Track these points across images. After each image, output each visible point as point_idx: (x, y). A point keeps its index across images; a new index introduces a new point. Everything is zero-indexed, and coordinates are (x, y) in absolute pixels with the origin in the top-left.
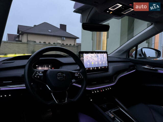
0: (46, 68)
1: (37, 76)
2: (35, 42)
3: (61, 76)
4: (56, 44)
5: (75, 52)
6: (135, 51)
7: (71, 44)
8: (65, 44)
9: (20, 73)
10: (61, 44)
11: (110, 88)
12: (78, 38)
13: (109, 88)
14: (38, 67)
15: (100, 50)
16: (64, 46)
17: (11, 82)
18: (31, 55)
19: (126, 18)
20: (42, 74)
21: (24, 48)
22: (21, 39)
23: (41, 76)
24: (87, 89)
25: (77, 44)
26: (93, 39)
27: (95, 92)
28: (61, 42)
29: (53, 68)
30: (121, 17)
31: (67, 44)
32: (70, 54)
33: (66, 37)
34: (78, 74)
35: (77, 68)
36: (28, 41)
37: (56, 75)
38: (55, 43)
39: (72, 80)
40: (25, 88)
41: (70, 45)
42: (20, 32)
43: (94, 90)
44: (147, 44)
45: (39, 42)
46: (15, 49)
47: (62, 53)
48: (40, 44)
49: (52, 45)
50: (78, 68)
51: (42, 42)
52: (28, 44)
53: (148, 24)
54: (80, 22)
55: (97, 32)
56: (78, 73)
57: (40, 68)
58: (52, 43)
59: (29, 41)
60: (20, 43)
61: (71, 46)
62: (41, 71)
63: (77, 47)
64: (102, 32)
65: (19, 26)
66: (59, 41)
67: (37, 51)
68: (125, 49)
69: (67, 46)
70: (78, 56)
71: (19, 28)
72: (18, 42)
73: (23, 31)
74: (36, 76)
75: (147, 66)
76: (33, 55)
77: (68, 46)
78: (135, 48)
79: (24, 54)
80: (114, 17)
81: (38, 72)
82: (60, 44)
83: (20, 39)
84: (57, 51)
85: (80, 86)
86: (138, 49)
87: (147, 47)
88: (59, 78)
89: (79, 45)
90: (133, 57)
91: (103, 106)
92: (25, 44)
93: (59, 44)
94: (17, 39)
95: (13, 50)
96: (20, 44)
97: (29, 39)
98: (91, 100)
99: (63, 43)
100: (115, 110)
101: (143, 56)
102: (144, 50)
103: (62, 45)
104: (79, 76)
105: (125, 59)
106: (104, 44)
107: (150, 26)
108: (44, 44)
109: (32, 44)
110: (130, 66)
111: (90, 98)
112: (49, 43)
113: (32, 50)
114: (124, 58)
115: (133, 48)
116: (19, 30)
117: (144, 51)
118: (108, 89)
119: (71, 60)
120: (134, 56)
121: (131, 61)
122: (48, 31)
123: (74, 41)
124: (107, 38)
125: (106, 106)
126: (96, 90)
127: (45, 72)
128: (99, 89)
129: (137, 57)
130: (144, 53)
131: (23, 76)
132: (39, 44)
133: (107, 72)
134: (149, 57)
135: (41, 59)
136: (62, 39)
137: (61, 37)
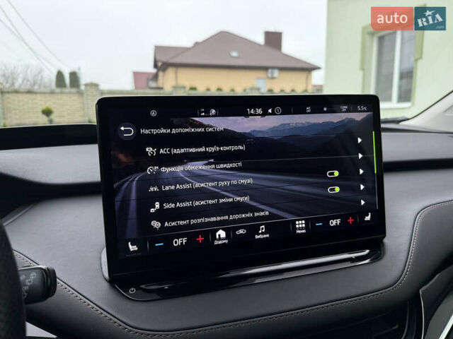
2: (194, 89)
7: (296, 89)
8: (277, 90)
12: (318, 68)
22: (163, 84)
33: (282, 69)
41: (293, 90)
42: (160, 64)
45: (205, 89)
51: (214, 88)
73: (165, 61)
83: (160, 83)
99: (269, 86)
112: (232, 90)
122: (230, 55)
123: (305, 80)
136: (270, 76)
137: (266, 69)
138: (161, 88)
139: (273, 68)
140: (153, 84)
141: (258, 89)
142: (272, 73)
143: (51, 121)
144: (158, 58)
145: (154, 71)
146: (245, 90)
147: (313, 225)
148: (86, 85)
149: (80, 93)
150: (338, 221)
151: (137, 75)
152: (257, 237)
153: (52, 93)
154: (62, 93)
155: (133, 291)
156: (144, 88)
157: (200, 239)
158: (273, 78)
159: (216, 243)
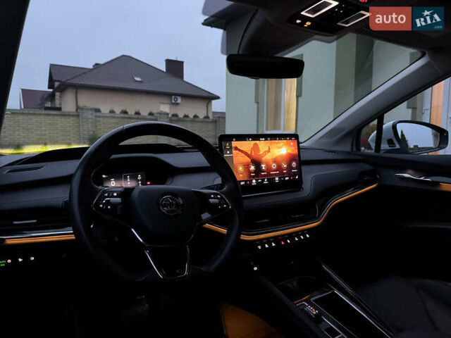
0: (129, 183)
1: (104, 204)
2: (98, 110)
3: (171, 204)
4: (155, 115)
5: (210, 137)
6: (375, 132)
7: (198, 115)
8: (181, 116)
9: (58, 196)
10: (170, 116)
11: (308, 236)
12: (218, 98)
13: (305, 236)
14: (108, 179)
15: (280, 129)
16: (179, 120)
17: (35, 221)
18: (87, 148)
19: (350, 39)
20: (119, 200)
21: (70, 127)
22: (60, 104)
23: (115, 205)
24: (243, 237)
25: (214, 113)
26: (260, 101)
27: (267, 246)
28: (170, 108)
29: (149, 183)
30: (335, 37)
31: (186, 116)
32: (196, 142)
33: (184, 96)
34: (218, 198)
35: (214, 181)
36: (78, 108)
37: (158, 200)
38: (154, 112)
39: (202, 215)
40: (73, 237)
41: (196, 116)
43: (261, 242)
44: (410, 110)
45: (108, 111)
46: (45, 131)
47: (173, 142)
48: (111, 117)
49: (145, 119)
50: (219, 181)
51: (118, 111)
52: (78, 116)
53: (412, 55)
54: (222, 52)
55: (270, 80)
56: (218, 194)
57: (113, 184)
58: (144, 113)
59: (82, 109)
60: (57, 115)
61: (197, 119)
62: (115, 192)
63: (215, 122)
64: (283, 80)
65: (53, 67)
66: (165, 108)
67: (104, 135)
68: (349, 127)
69: (188, 121)
70: (217, 147)
71: (52, 71)
72: (51, 112)
73: (63, 80)
74: (101, 206)
75: (410, 171)
76: (92, 147)
77: (189, 119)
78: (375, 122)
79: (69, 144)
80: (316, 36)
81: (106, 195)
82: (168, 114)
83: (57, 103)
84: (159, 136)
85: (224, 231)
86: (384, 126)
87: (410, 119)
88: (165, 210)
89: (219, 117)
90: (370, 148)
91: (289, 285)
92: (71, 118)
93: (166, 116)
94: (48, 104)
95: (37, 135)
96: (56, 118)
97: (81, 104)
98: (255, 269)
99: (174, 112)
100: (320, 294)
101: (398, 146)
102: (400, 127)
103: (174, 118)
104: (219, 204)
105: (349, 153)
106: (288, 112)
107: (418, 60)
108: (122, 115)
109: (90, 117)
110: (363, 174)
111: (252, 264)
112: (138, 113)
113: (92, 133)
114: (345, 153)
115: (371, 124)
116: (54, 78)
117: (402, 132)
118: (302, 237)
119: (198, 159)
120: (373, 145)
121: (365, 159)
122: (134, 79)
123: (205, 107)
124: (298, 97)
125: (295, 284)
126: (268, 240)
127: (126, 193)
128: (276, 239)
129: (382, 148)
130: (403, 135)
131: (68, 205)
132: (108, 117)
133: (299, 190)
134: (416, 146)
135: (114, 156)
136: (173, 101)
137: (169, 95)
139: (176, 95)
142: (176, 99)
145: (49, 90)
158: (176, 104)
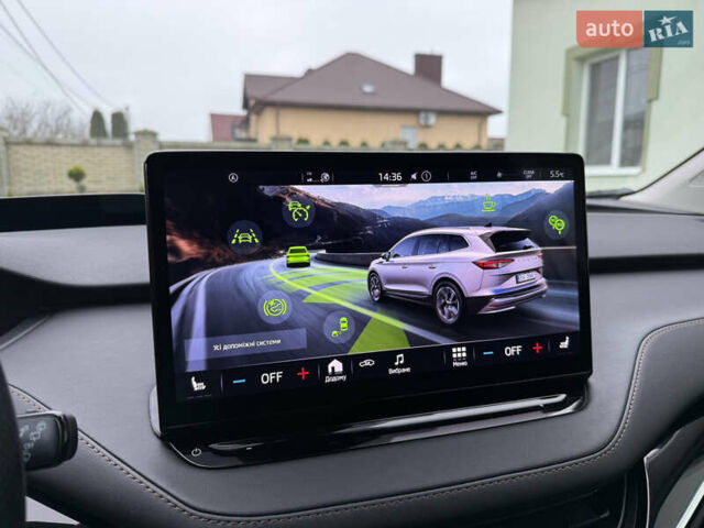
7: (461, 143)
8: (433, 145)
12: (498, 112)
22: (256, 133)
28: (417, 135)
31: (441, 146)
41: (458, 146)
42: (252, 103)
45: (321, 142)
51: (335, 142)
65: (250, 79)
83: (252, 132)
89: (497, 146)
99: (421, 139)
112: (365, 144)
122: (362, 90)
123: (476, 130)
136: (422, 123)
137: (415, 112)
138: (254, 140)
139: (427, 111)
140: (241, 134)
141: (405, 143)
142: (426, 119)
143: (82, 189)
144: (250, 94)
145: (243, 113)
146: (383, 145)
147: (479, 354)
148: (138, 134)
149: (129, 146)
150: (518, 349)
151: (217, 120)
152: (391, 371)
153: (84, 144)
154: (99, 145)
155: (197, 452)
156: (226, 140)
157: (303, 373)
158: (427, 126)
159: (328, 380)
